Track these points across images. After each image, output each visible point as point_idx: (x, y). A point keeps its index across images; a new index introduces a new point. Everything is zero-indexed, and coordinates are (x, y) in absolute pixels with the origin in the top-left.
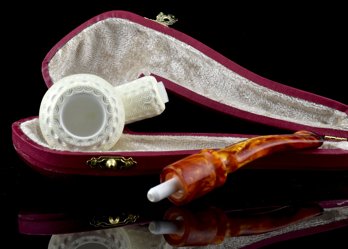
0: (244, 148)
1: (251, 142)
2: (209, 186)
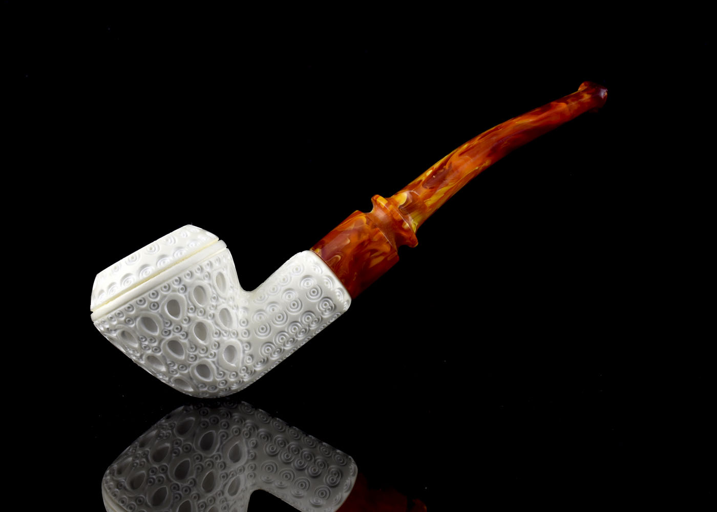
2: (381, 255)
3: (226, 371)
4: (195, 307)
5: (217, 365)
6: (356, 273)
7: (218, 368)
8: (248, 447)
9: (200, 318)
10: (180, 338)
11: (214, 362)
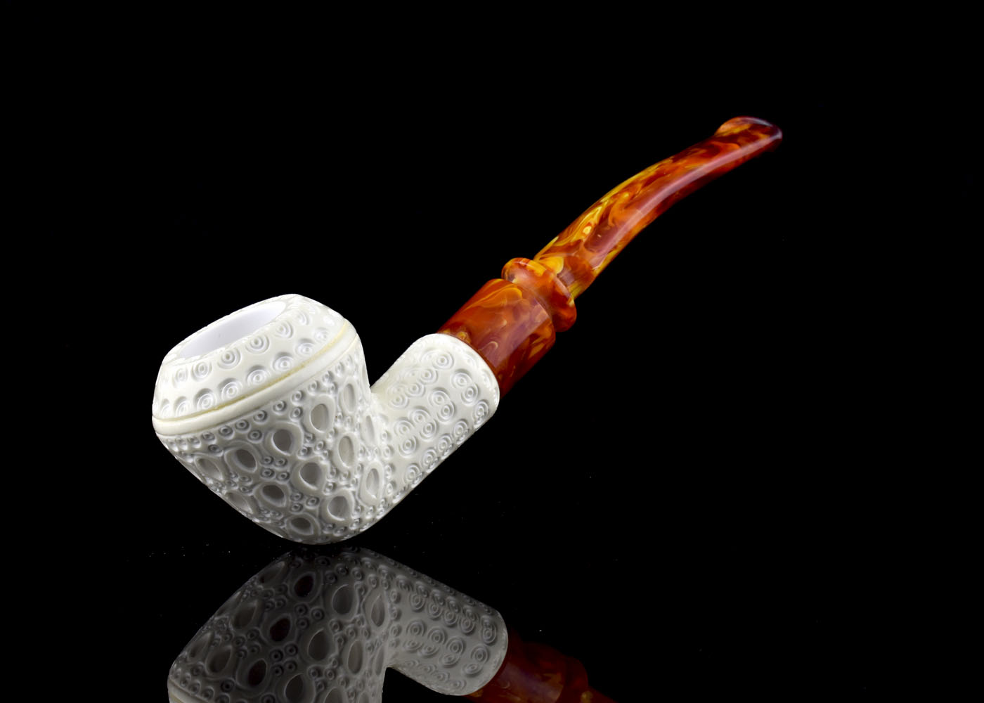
0: (595, 224)
1: (612, 202)
2: (542, 342)
3: (365, 506)
4: (343, 414)
5: (357, 498)
6: (514, 367)
7: (357, 502)
8: (390, 602)
9: (347, 430)
10: (321, 459)
11: (354, 493)
